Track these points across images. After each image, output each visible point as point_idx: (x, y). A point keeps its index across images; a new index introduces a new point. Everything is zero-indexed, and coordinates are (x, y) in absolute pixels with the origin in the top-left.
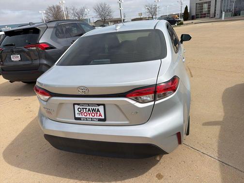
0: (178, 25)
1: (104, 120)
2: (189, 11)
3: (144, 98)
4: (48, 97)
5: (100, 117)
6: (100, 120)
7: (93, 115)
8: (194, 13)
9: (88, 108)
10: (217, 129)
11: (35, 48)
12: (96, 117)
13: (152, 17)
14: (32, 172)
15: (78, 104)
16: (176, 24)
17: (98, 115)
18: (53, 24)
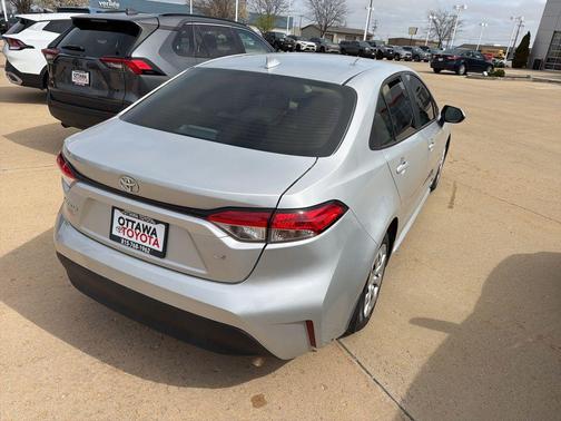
0: (489, 75)
1: (162, 255)
2: (531, 46)
3: (248, 230)
4: (72, 180)
5: (155, 247)
6: (153, 252)
7: (144, 238)
8: (542, 55)
9: (137, 221)
10: (435, 339)
11: (120, 66)
12: (147, 244)
13: (440, 43)
14: (23, 319)
15: (121, 210)
16: (485, 73)
17: (153, 241)
18: (175, 22)
